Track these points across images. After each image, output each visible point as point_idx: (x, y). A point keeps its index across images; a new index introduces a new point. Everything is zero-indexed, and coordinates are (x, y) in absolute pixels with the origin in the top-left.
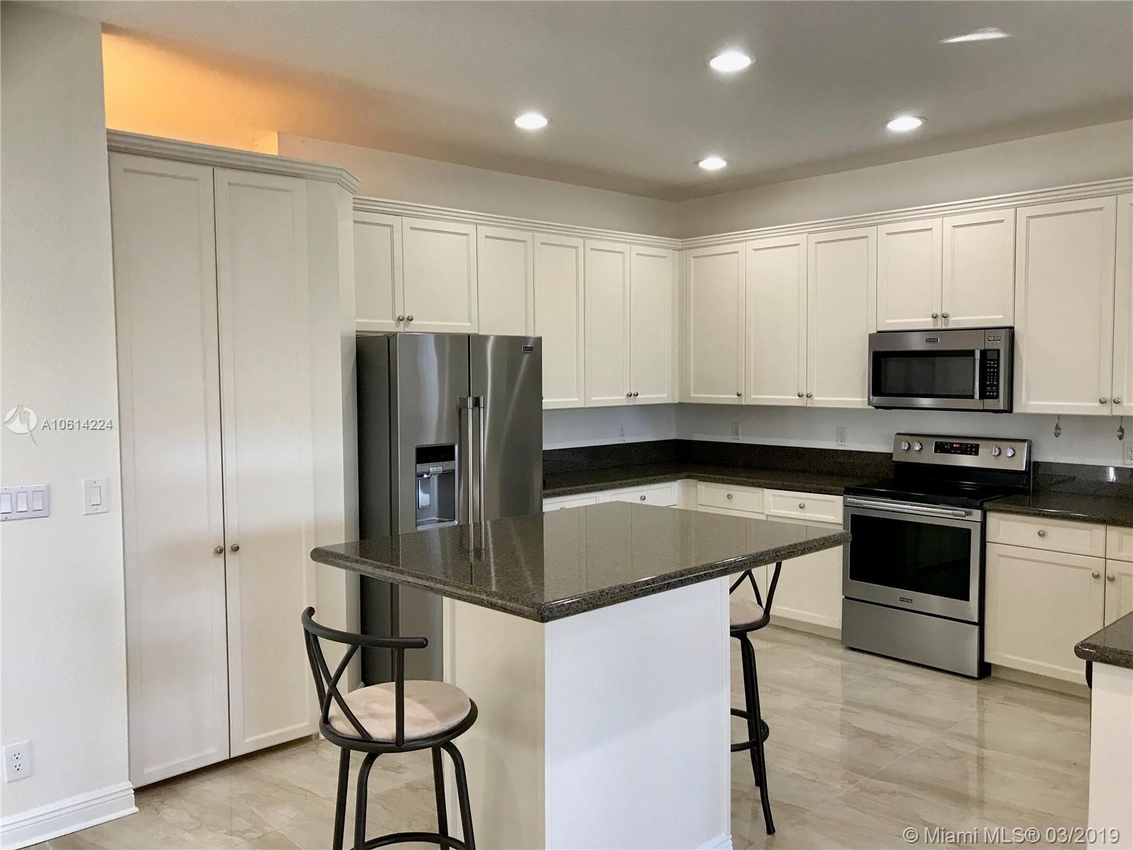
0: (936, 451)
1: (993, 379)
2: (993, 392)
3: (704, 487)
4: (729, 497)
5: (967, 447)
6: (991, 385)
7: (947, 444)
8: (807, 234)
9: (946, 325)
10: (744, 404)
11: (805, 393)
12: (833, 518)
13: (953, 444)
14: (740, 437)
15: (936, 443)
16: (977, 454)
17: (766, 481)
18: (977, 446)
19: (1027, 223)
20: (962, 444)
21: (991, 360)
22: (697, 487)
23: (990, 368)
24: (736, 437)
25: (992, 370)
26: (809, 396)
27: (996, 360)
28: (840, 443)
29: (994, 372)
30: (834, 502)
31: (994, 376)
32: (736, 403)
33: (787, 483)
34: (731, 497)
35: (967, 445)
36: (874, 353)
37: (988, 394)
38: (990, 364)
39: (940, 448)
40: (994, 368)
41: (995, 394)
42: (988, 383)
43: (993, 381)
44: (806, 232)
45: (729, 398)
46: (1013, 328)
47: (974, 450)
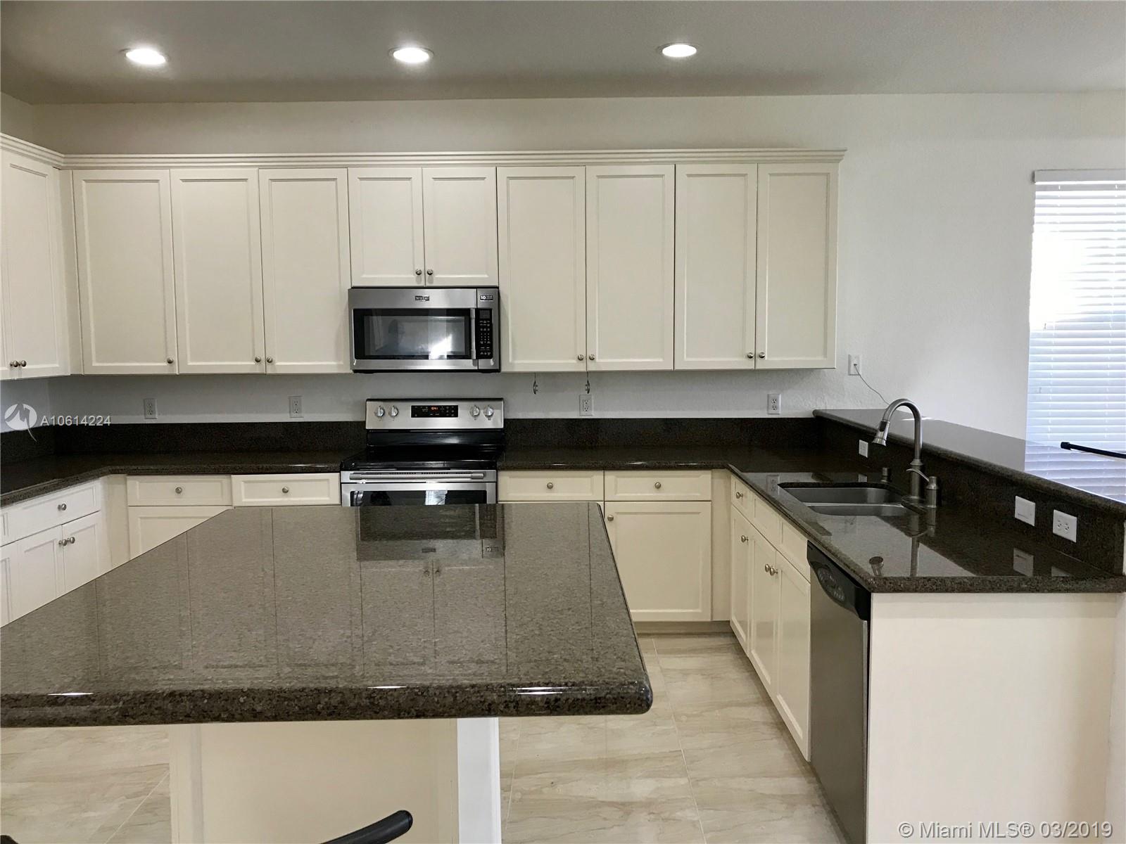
0: (413, 416)
1: (487, 339)
2: (487, 352)
3: (137, 483)
4: (178, 491)
5: (446, 410)
6: (485, 345)
7: (424, 407)
8: (257, 169)
9: (432, 283)
10: (177, 373)
11: (263, 358)
12: (327, 499)
13: (430, 407)
14: (157, 416)
15: (413, 407)
16: (456, 415)
17: (233, 466)
18: (456, 408)
19: (508, 185)
20: (441, 406)
21: (483, 320)
22: (126, 484)
23: (483, 327)
24: (151, 416)
25: (485, 330)
26: (269, 361)
27: (486, 320)
28: (295, 415)
29: (487, 332)
30: (328, 480)
31: (487, 335)
32: (166, 372)
33: (265, 466)
34: (181, 491)
35: (445, 407)
36: (355, 311)
37: (482, 353)
38: (483, 323)
39: (417, 412)
40: (487, 327)
41: (489, 354)
42: (482, 343)
43: (487, 341)
44: (256, 166)
45: (157, 366)
46: (498, 288)
47: (453, 412)
